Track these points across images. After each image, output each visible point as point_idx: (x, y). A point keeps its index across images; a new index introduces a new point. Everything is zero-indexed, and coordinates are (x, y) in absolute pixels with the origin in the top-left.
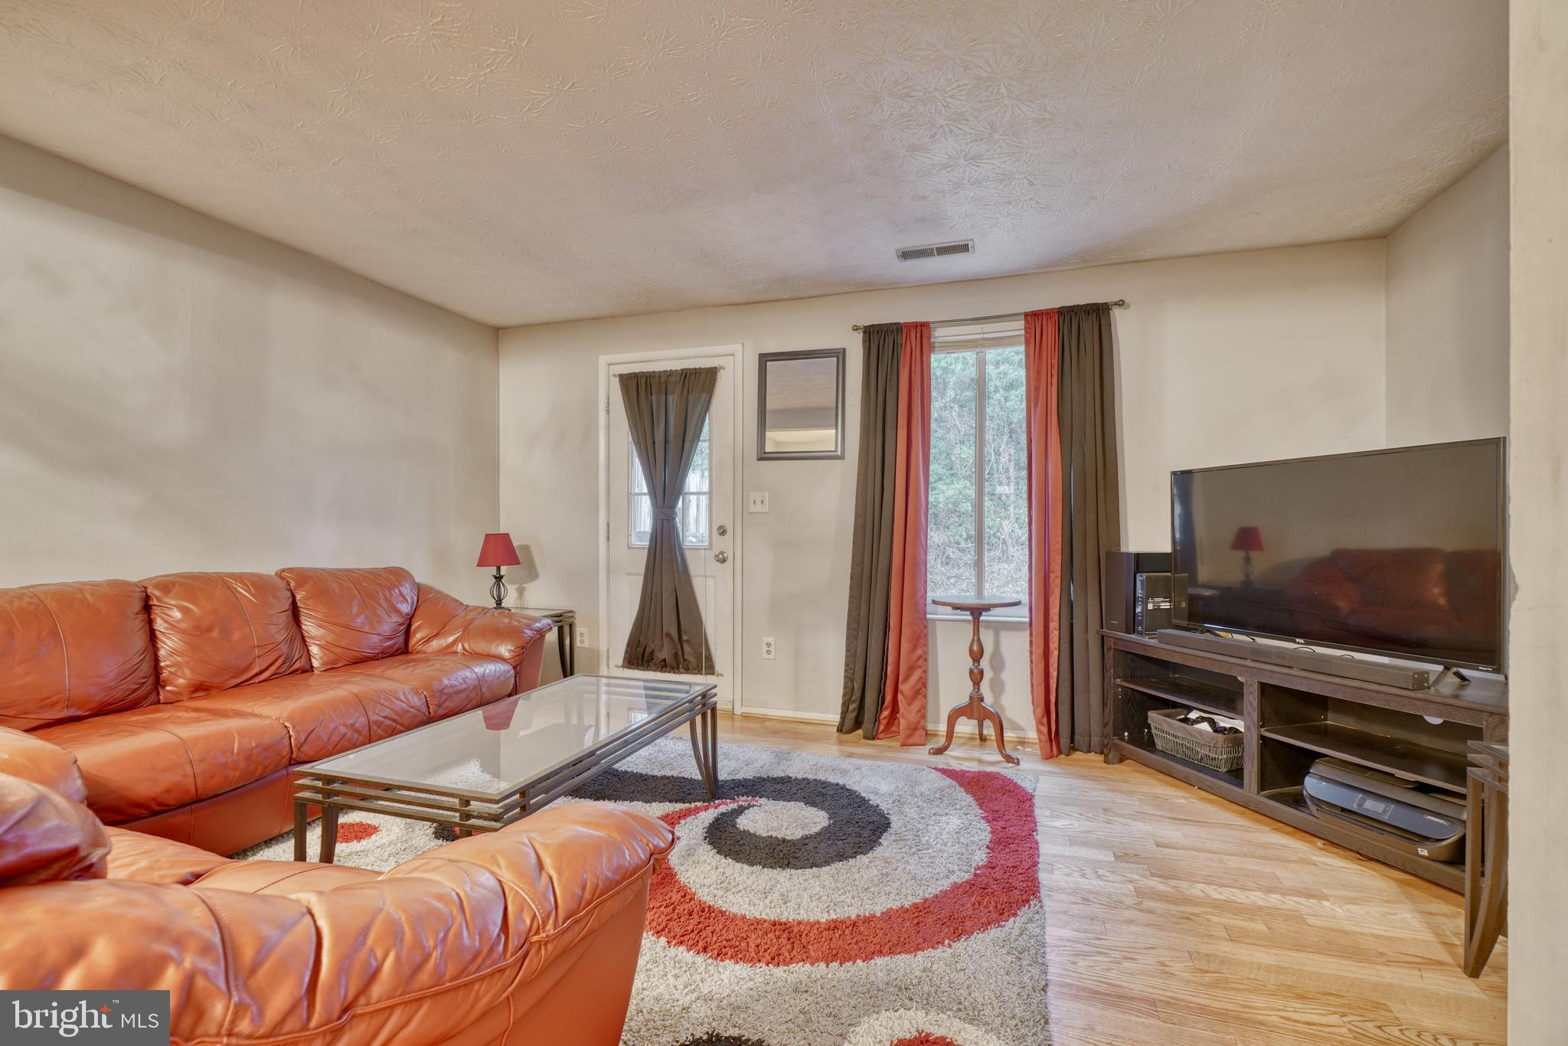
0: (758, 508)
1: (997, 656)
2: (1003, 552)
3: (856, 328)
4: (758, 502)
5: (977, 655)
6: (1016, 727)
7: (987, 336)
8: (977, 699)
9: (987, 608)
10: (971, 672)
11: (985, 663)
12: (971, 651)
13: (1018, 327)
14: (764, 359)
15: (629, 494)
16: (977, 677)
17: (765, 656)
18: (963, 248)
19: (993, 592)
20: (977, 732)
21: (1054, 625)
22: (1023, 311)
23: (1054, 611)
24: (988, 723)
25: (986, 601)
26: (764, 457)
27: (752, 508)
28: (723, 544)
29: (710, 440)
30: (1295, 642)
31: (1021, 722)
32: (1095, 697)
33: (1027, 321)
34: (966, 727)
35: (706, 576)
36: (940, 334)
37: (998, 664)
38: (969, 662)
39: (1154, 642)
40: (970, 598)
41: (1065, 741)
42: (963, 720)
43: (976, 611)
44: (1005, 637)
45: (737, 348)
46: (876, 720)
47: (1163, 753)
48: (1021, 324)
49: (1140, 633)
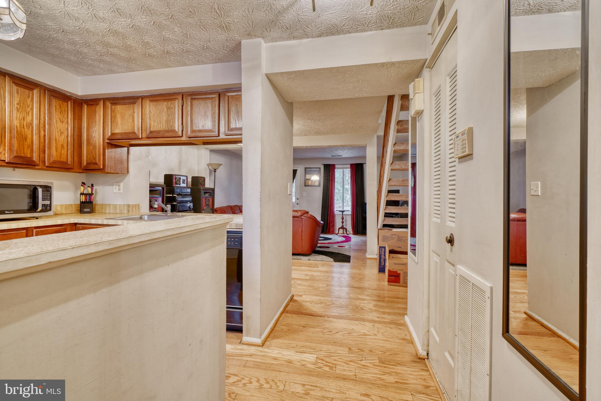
0: (304, 195)
1: (346, 220)
2: (347, 204)
3: (322, 164)
4: (305, 194)
5: (343, 219)
6: (349, 231)
7: (344, 167)
8: (343, 226)
9: (344, 211)
10: (342, 222)
11: (344, 220)
12: (342, 218)
13: (349, 166)
14: (306, 168)
16: (343, 222)
18: (341, 156)
19: (345, 209)
20: (343, 232)
21: (355, 214)
23: (355, 212)
24: (344, 230)
25: (344, 210)
26: (306, 186)
28: (298, 201)
29: (295, 182)
31: (350, 231)
32: (361, 226)
34: (341, 231)
35: (294, 207)
36: (336, 166)
37: (346, 221)
38: (342, 220)
40: (342, 210)
41: (356, 232)
42: (340, 229)
43: (343, 212)
44: (347, 217)
45: (301, 166)
46: (326, 230)
48: (350, 165)
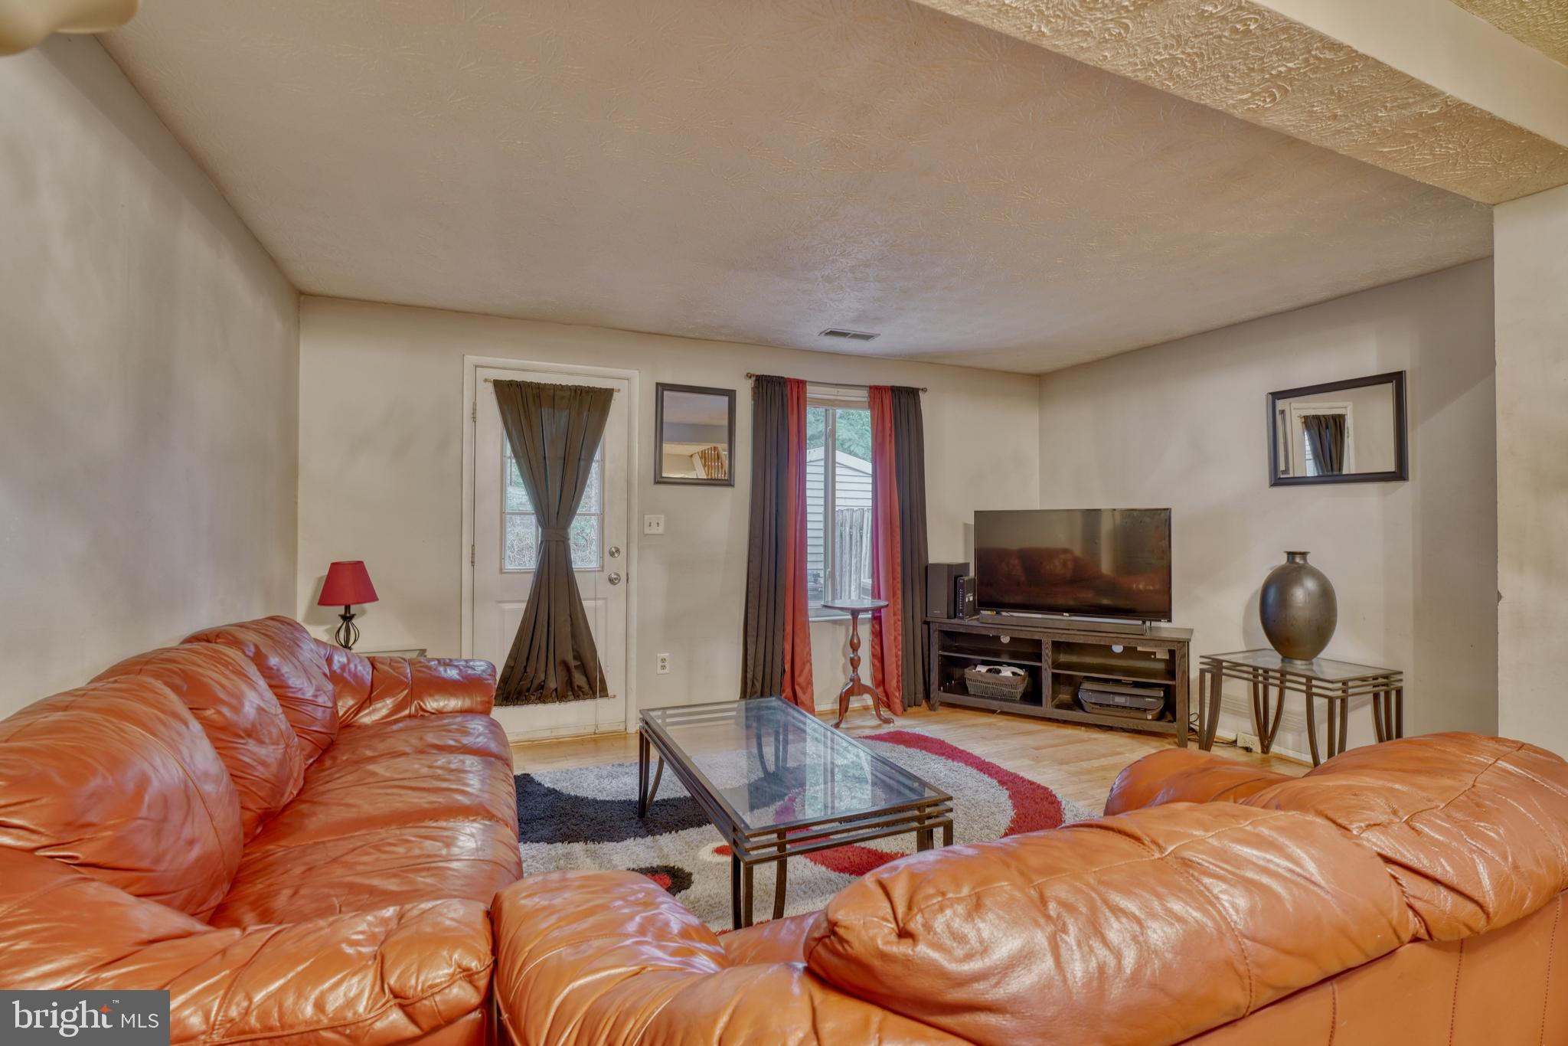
3: (749, 376)
4: (654, 524)
5: (856, 646)
7: (839, 398)
8: (857, 680)
10: (852, 659)
12: (852, 643)
13: (863, 395)
14: (662, 388)
15: (502, 513)
16: (856, 663)
17: (660, 671)
18: (868, 337)
21: (897, 618)
22: (868, 384)
23: (897, 608)
26: (659, 481)
27: (647, 531)
28: (617, 565)
29: (602, 461)
30: (1063, 615)
33: (870, 392)
35: (597, 598)
36: (812, 392)
38: (851, 654)
39: (975, 623)
45: (635, 374)
47: (975, 695)
48: (865, 393)
49: (962, 618)
